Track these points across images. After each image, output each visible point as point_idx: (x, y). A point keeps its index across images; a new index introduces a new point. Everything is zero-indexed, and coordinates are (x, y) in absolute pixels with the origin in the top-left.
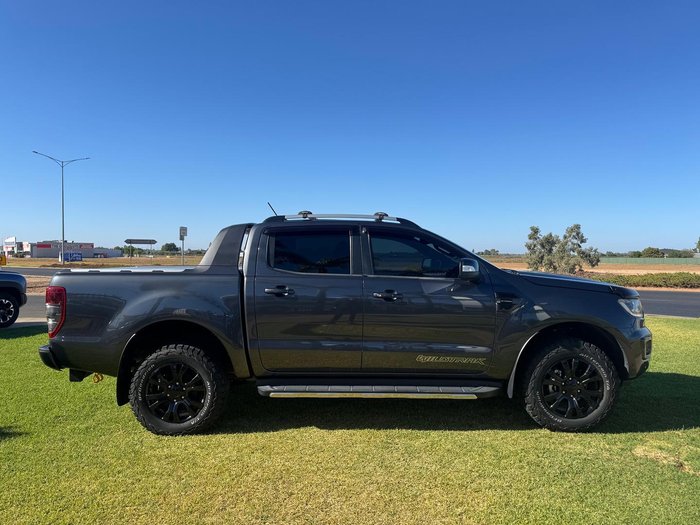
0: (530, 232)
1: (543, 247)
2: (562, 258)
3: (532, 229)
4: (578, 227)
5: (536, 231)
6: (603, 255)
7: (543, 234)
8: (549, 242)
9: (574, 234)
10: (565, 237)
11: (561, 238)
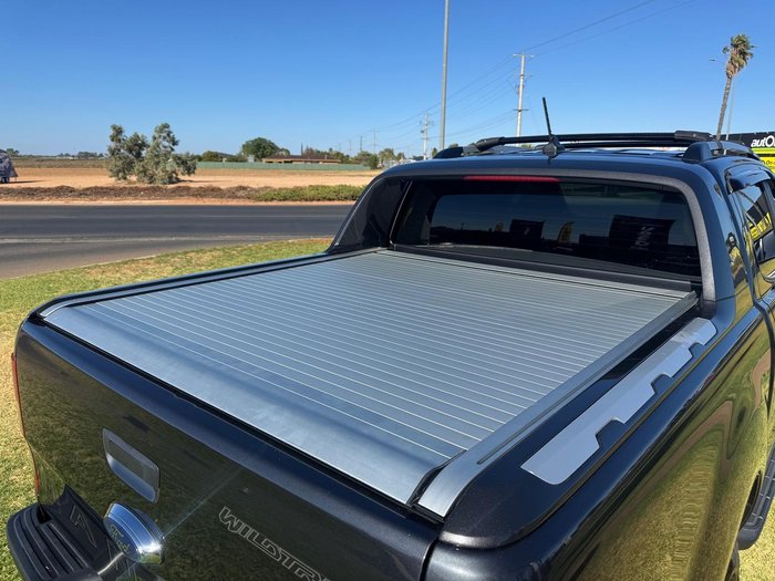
0: (111, 132)
1: (130, 150)
2: (158, 163)
3: (114, 128)
4: (166, 126)
5: (118, 131)
6: (200, 159)
7: (128, 134)
8: (137, 145)
9: (165, 134)
10: (155, 138)
11: (149, 141)
